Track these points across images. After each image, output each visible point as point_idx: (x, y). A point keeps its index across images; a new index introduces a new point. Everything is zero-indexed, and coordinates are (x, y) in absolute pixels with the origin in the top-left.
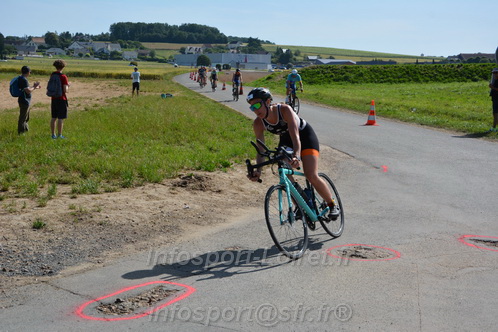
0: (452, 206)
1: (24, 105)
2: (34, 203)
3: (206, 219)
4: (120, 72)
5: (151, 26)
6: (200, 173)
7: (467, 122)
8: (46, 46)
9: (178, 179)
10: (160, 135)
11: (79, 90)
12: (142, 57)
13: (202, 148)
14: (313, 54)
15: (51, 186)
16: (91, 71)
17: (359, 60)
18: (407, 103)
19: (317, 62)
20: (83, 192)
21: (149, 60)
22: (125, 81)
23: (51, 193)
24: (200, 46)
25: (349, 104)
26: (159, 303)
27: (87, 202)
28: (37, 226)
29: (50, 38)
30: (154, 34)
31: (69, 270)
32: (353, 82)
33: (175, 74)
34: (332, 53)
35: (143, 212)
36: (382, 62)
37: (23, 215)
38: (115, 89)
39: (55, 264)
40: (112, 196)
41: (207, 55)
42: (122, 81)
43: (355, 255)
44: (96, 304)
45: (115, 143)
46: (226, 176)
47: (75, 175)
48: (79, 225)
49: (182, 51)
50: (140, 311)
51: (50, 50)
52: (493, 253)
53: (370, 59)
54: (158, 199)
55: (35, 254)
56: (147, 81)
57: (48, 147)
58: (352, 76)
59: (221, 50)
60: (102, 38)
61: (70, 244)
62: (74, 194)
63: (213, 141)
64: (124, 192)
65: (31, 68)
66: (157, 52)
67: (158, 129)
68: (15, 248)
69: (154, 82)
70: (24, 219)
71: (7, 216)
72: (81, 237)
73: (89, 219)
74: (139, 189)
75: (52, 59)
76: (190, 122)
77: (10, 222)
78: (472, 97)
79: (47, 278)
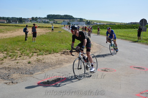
0: (129, 59)
1: (26, 34)
2: (28, 57)
3: (69, 62)
4: (49, 26)
5: (56, 15)
6: (68, 51)
7: (132, 39)
8: (32, 20)
9: (62, 52)
10: (58, 41)
11: (39, 30)
12: (54, 23)
13: (68, 44)
14: (95, 22)
15: (32, 53)
16: (42, 26)
17: (107, 23)
18: (118, 34)
19: (96, 24)
20: (40, 55)
21: (56, 23)
22: (50, 28)
23: (32, 55)
24: (68, 20)
25: (104, 34)
27: (41, 57)
28: (29, 63)
29: (33, 18)
30: (57, 17)
31: (37, 73)
32: (105, 29)
34: (100, 22)
35: (54, 60)
36: (112, 24)
37: (26, 60)
38: (48, 30)
39: (33, 72)
40: (47, 56)
41: (70, 22)
42: (49, 28)
43: (105, 71)
44: (43, 81)
45: (47, 43)
47: (38, 51)
48: (39, 63)
49: (64, 21)
50: (53, 83)
52: (138, 70)
53: (109, 23)
54: (57, 57)
55: (29, 70)
56: (55, 28)
57: (32, 44)
58: (105, 27)
59: (73, 21)
60: (45, 18)
61: (37, 67)
62: (38, 55)
64: (49, 55)
65: (28, 25)
66: (58, 22)
68: (24, 68)
69: (57, 29)
70: (26, 61)
71: (21, 61)
72: (39, 66)
73: (41, 61)
74: (53, 54)
75: (33, 23)
76: (65, 38)
77: (23, 62)
78: (134, 33)
79: (31, 75)
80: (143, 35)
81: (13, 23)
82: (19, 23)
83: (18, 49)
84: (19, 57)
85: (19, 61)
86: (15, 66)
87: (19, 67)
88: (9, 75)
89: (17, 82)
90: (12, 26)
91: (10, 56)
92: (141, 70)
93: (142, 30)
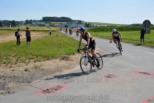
0: (133, 64)
2: (25, 64)
3: (69, 68)
4: (45, 30)
5: (53, 17)
6: (67, 56)
7: (136, 42)
8: (26, 23)
9: (61, 58)
10: (56, 46)
11: (35, 34)
12: (51, 26)
13: (67, 49)
14: (95, 24)
15: (29, 60)
16: (38, 29)
17: (107, 26)
19: (96, 26)
20: (37, 61)
22: (46, 32)
23: (29, 62)
24: (65, 22)
25: (105, 37)
26: (58, 90)
27: (38, 64)
28: (26, 70)
29: (27, 21)
30: (54, 19)
31: (35, 81)
33: (59, 30)
34: (100, 24)
35: (53, 66)
36: (113, 26)
37: (22, 67)
38: (44, 34)
39: (31, 80)
40: (45, 62)
41: (67, 25)
42: (45, 32)
43: (108, 77)
44: (42, 90)
45: (44, 48)
46: (74, 56)
47: (35, 57)
48: (36, 70)
49: (61, 24)
50: (53, 92)
51: (27, 24)
52: (144, 76)
53: (110, 25)
54: (56, 63)
55: (26, 78)
57: (27, 50)
58: (106, 30)
59: (71, 23)
60: (40, 21)
61: (35, 75)
62: (35, 62)
63: (70, 47)
64: (48, 61)
66: (54, 24)
67: (55, 44)
68: (21, 76)
69: (54, 32)
71: (18, 68)
72: (37, 73)
73: (39, 68)
74: (51, 60)
75: (27, 26)
76: (64, 42)
77: (19, 69)
78: (137, 35)
79: (29, 84)
80: (147, 37)
81: (6, 26)
82: (11, 27)
83: (13, 55)
84: (15, 64)
85: (15, 69)
86: (11, 74)
87: (16, 75)
88: (4, 85)
89: (14, 91)
90: (4, 30)
91: (4, 63)
92: (147, 76)
93: (145, 31)
